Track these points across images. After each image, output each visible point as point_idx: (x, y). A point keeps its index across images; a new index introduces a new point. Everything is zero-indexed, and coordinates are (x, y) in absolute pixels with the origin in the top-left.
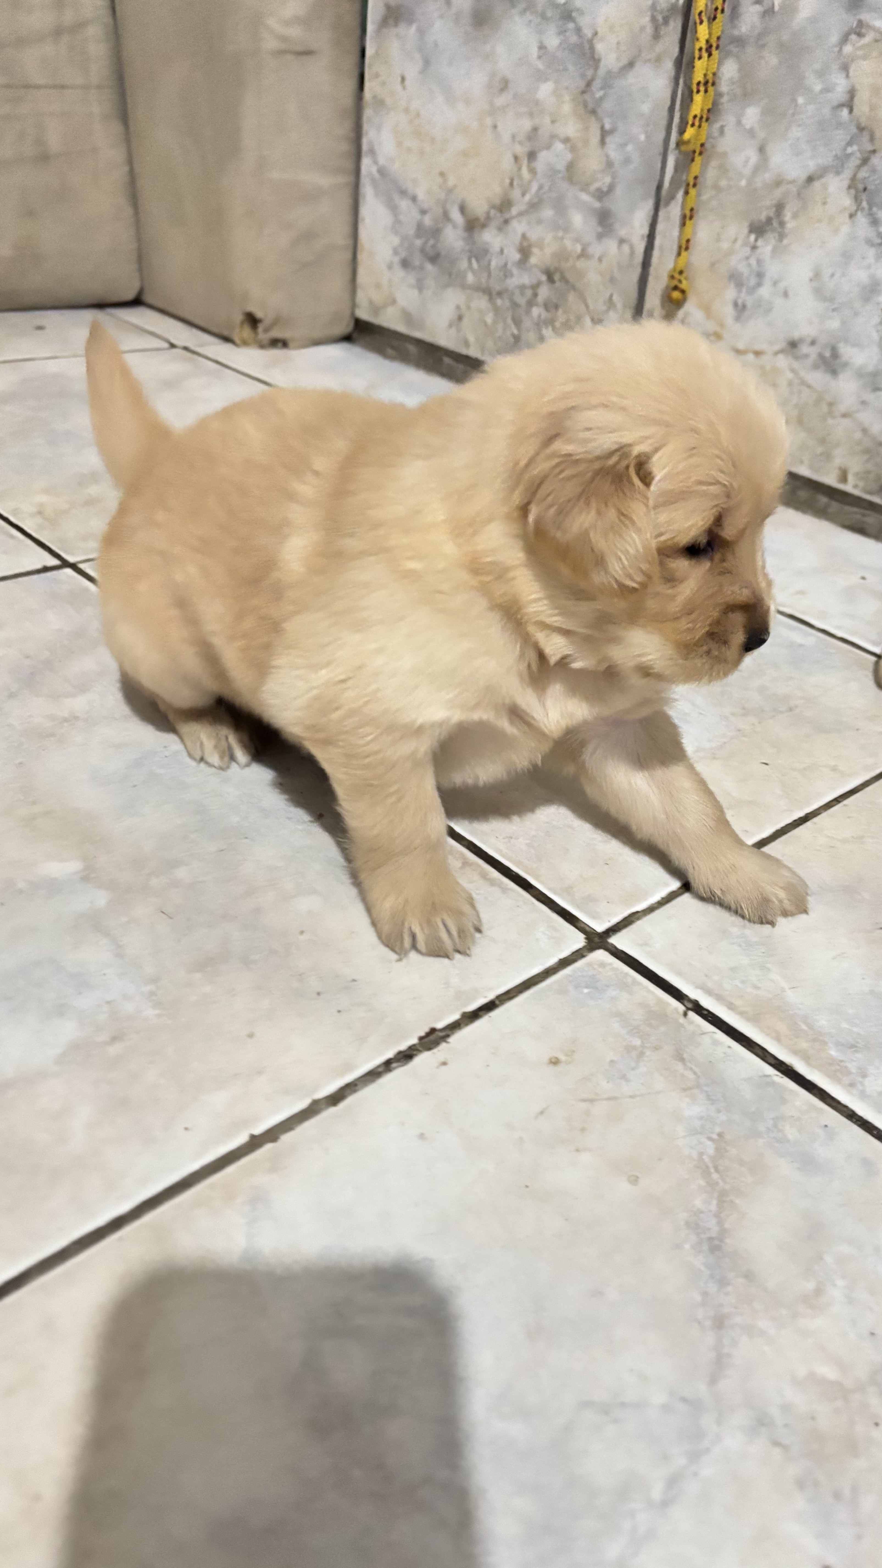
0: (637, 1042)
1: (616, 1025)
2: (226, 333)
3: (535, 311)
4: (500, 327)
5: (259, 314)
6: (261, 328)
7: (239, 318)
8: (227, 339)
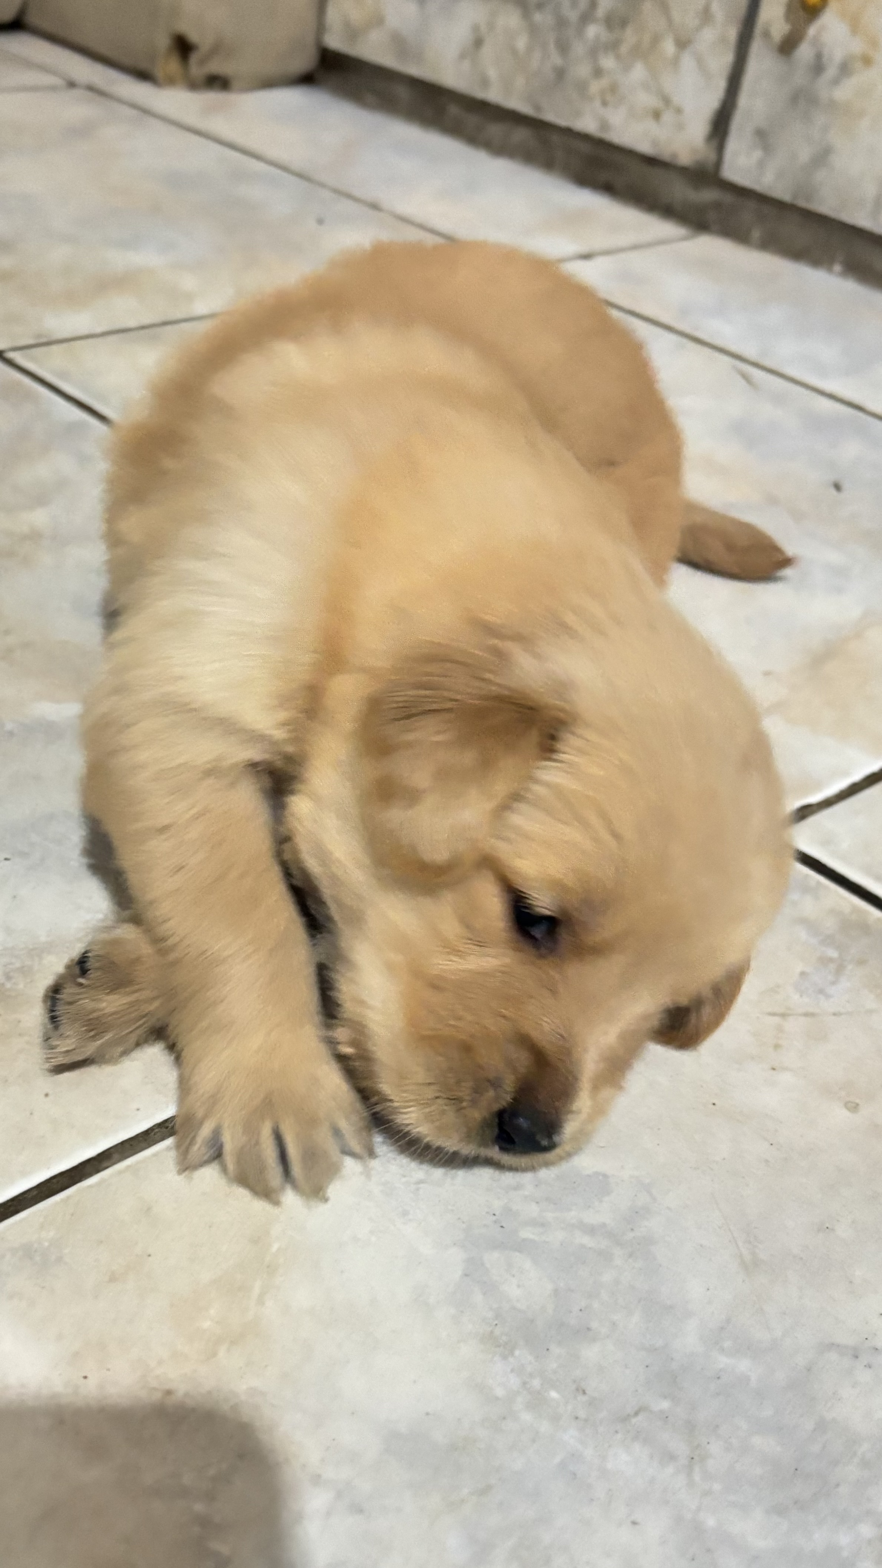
0: (833, 953)
1: (802, 934)
2: (143, 65)
3: (593, 31)
4: (537, 55)
5: (193, 36)
6: (194, 58)
7: (163, 42)
8: (143, 75)
